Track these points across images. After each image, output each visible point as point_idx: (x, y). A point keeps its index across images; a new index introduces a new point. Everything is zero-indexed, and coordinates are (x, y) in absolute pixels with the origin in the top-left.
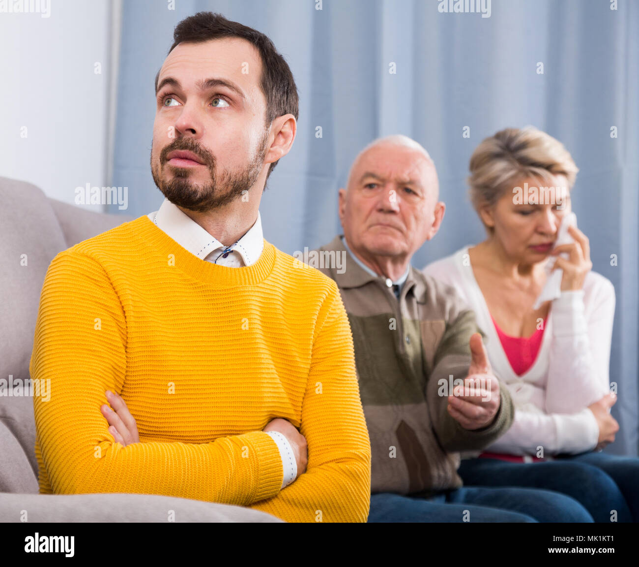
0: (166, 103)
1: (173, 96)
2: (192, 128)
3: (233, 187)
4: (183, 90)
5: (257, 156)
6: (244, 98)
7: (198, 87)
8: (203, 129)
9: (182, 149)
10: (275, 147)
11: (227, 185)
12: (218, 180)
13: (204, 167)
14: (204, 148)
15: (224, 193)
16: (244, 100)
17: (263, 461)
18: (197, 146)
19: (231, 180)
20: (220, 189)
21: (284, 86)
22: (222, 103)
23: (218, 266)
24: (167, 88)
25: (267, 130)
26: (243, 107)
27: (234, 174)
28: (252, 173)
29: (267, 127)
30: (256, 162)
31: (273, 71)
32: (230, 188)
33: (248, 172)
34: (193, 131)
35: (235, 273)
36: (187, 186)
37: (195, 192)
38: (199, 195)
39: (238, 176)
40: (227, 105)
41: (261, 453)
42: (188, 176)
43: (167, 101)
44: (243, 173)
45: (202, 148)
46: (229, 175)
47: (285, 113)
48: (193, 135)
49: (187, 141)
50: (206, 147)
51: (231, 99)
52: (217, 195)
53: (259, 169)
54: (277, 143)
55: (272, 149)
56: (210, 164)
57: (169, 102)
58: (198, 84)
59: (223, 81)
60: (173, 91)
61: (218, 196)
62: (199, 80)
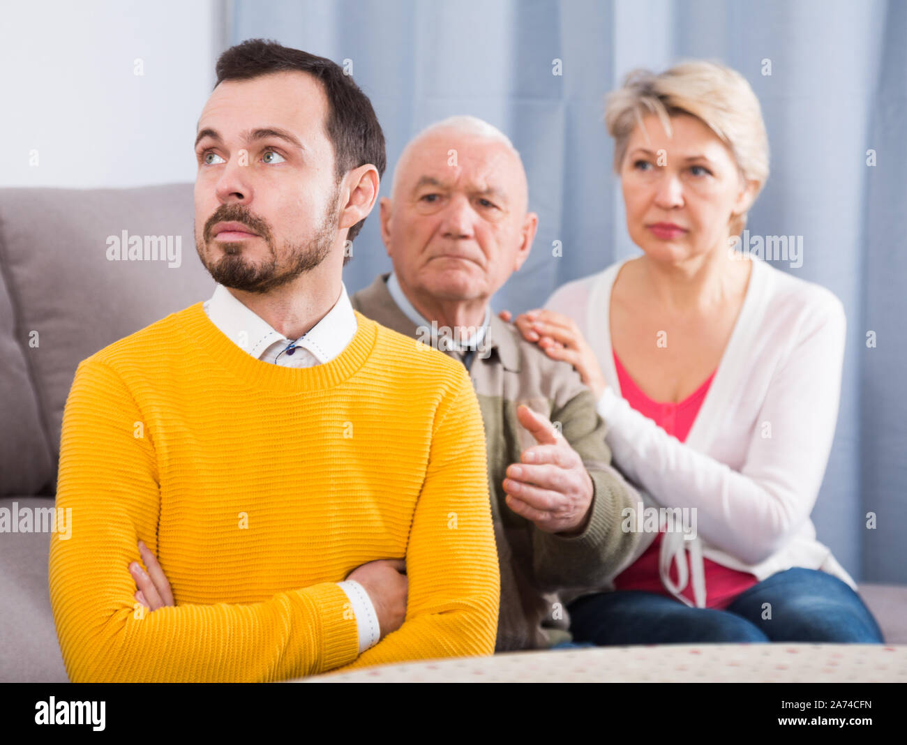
0: (207, 159)
1: (215, 150)
2: (236, 191)
3: (299, 263)
4: (226, 144)
5: (326, 221)
6: (304, 149)
7: (243, 140)
8: (252, 192)
9: (228, 220)
10: (351, 208)
11: (291, 260)
12: (278, 253)
13: (259, 239)
14: (256, 216)
15: (288, 271)
16: (303, 152)
17: (328, 620)
18: (246, 214)
19: (296, 253)
20: (283, 265)
21: (360, 130)
22: (276, 158)
23: (279, 368)
24: (207, 141)
25: (337, 187)
26: (303, 162)
27: (299, 246)
28: (321, 243)
29: (337, 184)
30: (326, 228)
31: (344, 112)
32: (295, 264)
33: (316, 241)
34: (240, 195)
35: (302, 375)
36: (241, 264)
37: (252, 271)
38: (256, 276)
39: (303, 248)
40: (283, 160)
41: (325, 611)
42: (241, 252)
43: (209, 156)
44: (309, 244)
45: (253, 216)
46: (292, 248)
47: (363, 163)
48: (241, 201)
49: (233, 209)
50: (257, 213)
51: (286, 152)
52: (279, 272)
53: (331, 237)
54: (354, 202)
55: (347, 210)
56: (266, 235)
57: (211, 158)
58: (242, 136)
59: (274, 130)
60: (215, 146)
61: (281, 274)
62: (244, 131)
